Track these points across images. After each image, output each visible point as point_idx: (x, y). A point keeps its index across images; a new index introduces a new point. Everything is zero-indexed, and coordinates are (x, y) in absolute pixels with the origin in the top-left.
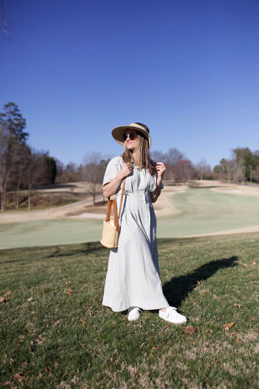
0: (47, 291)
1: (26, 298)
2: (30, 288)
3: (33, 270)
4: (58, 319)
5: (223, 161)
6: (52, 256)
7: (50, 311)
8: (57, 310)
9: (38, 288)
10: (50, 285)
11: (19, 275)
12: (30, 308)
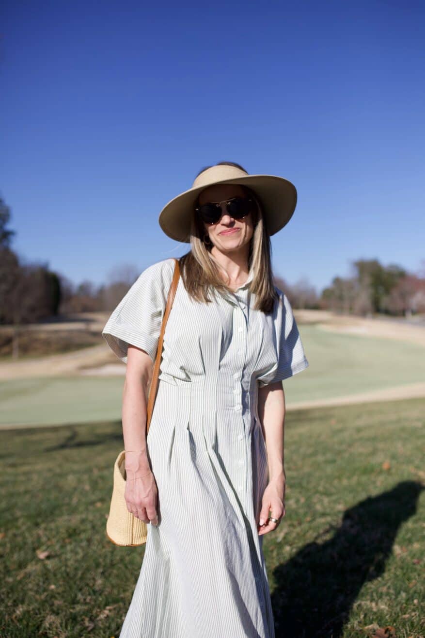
0: (73, 533)
1: (34, 550)
2: (37, 525)
3: (36, 481)
4: (107, 604)
5: (337, 281)
6: (63, 446)
7: (87, 585)
8: (99, 582)
9: (53, 525)
10: (75, 520)
11: (12, 495)
12: (46, 576)
